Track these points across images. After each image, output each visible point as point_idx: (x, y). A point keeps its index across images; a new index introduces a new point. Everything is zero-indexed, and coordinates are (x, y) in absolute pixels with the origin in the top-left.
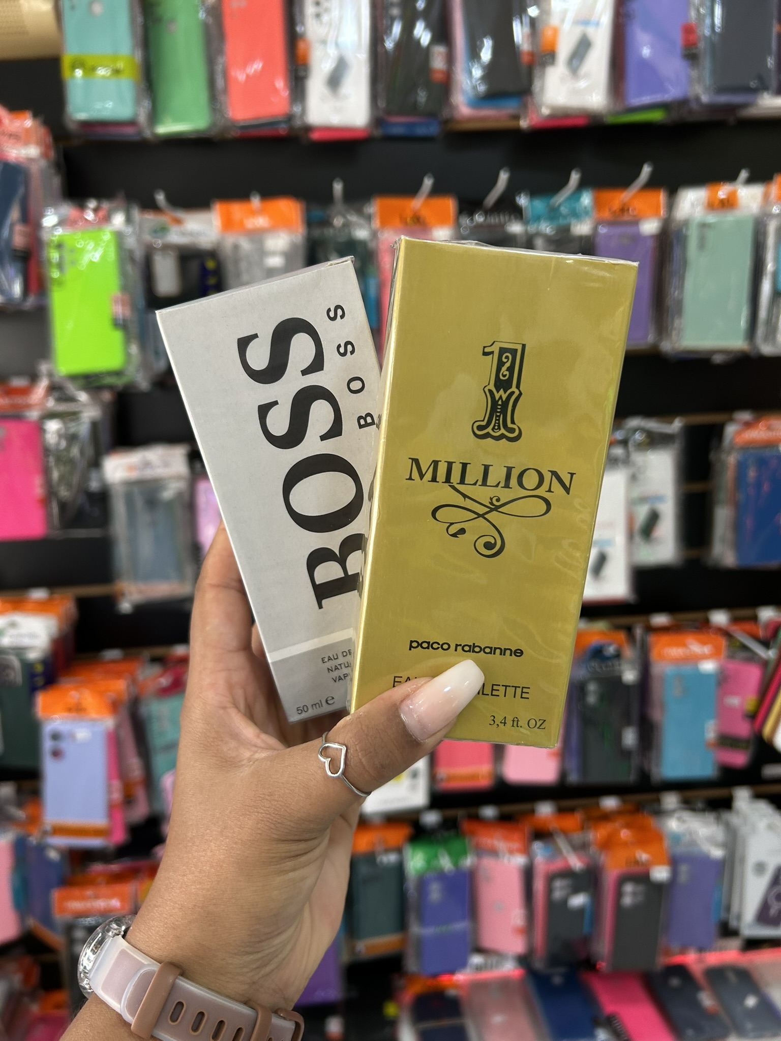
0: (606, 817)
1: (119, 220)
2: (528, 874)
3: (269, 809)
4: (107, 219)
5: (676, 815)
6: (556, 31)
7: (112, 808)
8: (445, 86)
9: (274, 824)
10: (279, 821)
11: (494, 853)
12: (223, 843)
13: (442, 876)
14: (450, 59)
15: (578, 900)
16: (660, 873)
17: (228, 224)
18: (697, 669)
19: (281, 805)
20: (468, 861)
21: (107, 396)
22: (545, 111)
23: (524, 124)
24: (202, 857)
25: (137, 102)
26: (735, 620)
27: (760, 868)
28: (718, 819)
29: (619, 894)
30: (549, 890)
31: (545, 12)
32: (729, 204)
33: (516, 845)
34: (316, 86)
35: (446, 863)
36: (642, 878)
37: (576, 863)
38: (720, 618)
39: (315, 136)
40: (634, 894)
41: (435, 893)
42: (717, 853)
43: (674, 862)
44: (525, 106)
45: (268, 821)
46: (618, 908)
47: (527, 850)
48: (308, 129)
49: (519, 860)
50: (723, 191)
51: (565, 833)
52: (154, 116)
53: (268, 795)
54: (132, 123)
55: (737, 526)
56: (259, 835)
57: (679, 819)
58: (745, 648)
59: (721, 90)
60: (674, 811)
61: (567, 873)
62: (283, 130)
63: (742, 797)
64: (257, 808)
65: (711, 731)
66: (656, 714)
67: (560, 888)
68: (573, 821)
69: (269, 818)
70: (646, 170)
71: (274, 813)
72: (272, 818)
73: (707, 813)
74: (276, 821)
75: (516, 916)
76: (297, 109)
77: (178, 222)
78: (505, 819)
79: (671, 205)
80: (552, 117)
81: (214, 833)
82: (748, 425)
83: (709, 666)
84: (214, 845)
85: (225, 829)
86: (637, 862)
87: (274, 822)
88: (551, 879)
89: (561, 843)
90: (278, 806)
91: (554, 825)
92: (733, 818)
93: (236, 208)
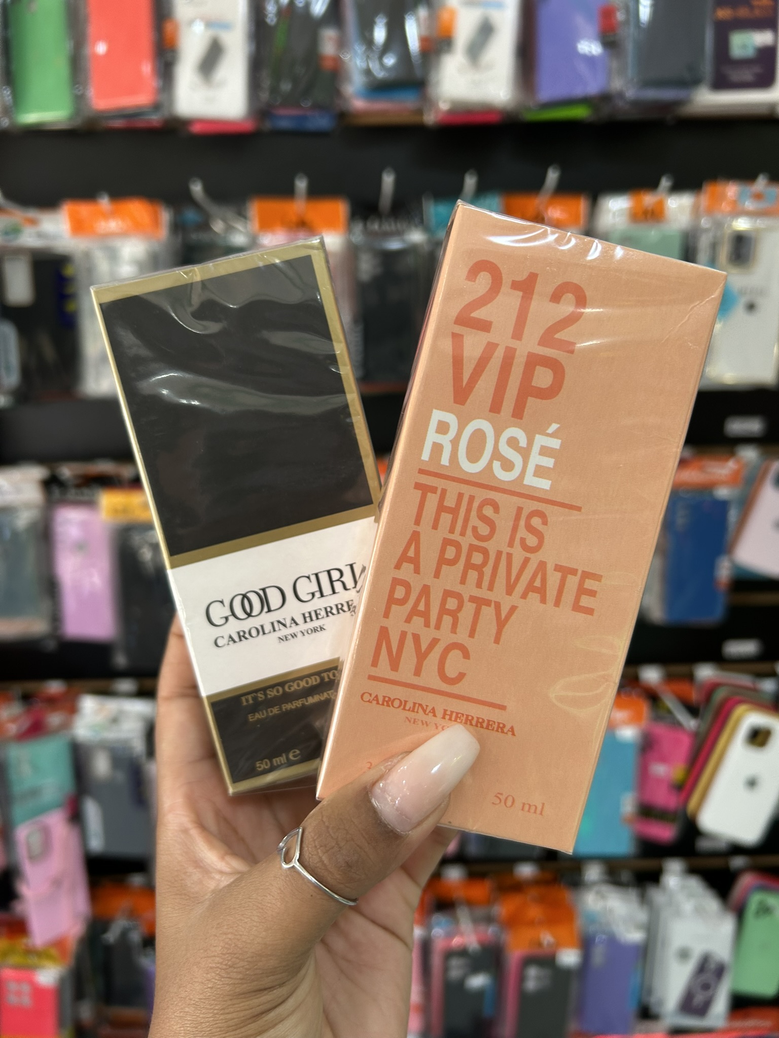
0: (518, 887)
2: (425, 948)
5: (596, 888)
6: (453, 14)
8: (334, 74)
14: (342, 42)
15: (478, 981)
16: (569, 957)
17: (78, 227)
18: (614, 737)
22: (444, 106)
23: (428, 119)
26: (670, 678)
27: (684, 954)
29: (522, 978)
30: (446, 969)
32: (655, 214)
36: (547, 961)
37: (473, 941)
38: (652, 675)
39: (195, 129)
40: (538, 978)
42: (635, 936)
43: (586, 945)
46: (521, 994)
47: (426, 923)
50: (648, 199)
51: (470, 904)
52: (14, 106)
57: (598, 893)
59: (647, 83)
60: (594, 884)
61: (463, 953)
63: (673, 870)
65: (628, 805)
67: (457, 967)
68: (480, 890)
70: (553, 174)
73: (630, 888)
76: (164, 98)
77: (33, 222)
79: (591, 214)
80: (451, 112)
83: (627, 733)
86: (540, 944)
88: (447, 957)
91: (459, 894)
92: (657, 896)
93: (84, 209)
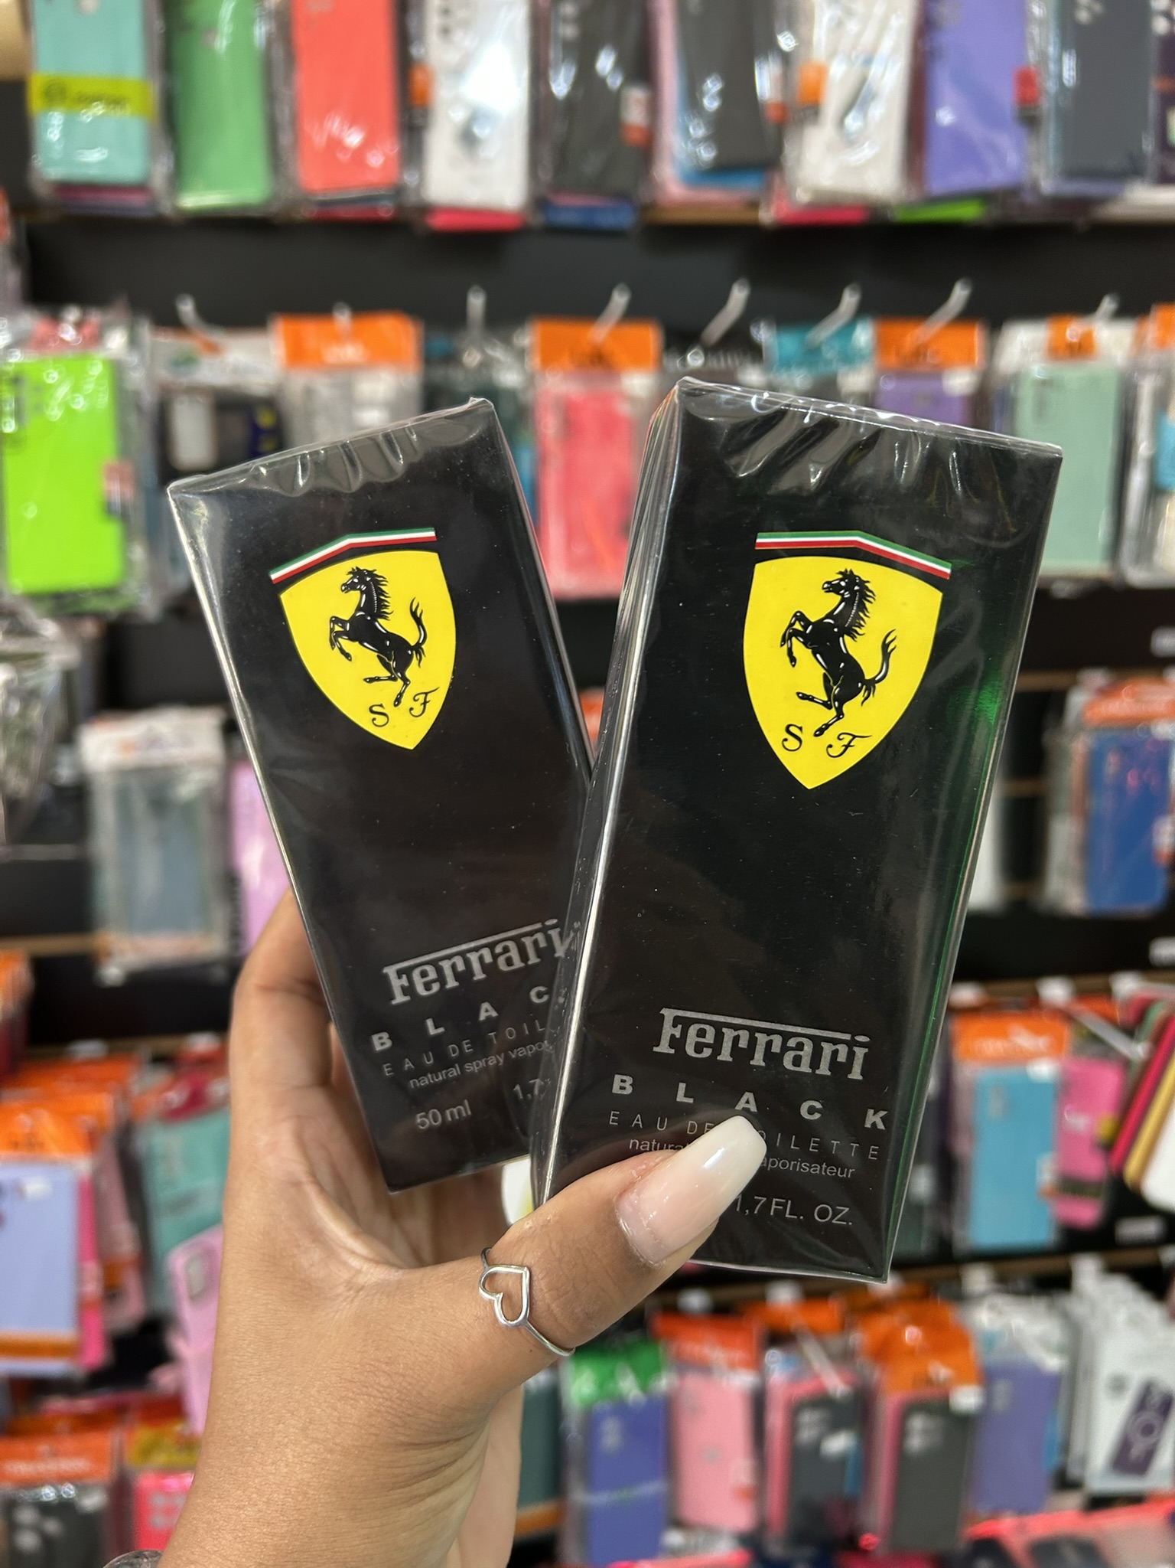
0: (879, 1307)
1: (117, 341)
2: (759, 1402)
3: (389, 1390)
4: (96, 339)
5: (987, 1302)
6: (822, 72)
7: (83, 1308)
8: (646, 150)
9: (400, 1418)
10: (410, 1412)
11: (704, 1368)
12: (307, 1450)
13: (621, 1408)
14: (654, 108)
15: (839, 1444)
16: (967, 1399)
17: (297, 355)
18: (1026, 1075)
19: (410, 1384)
20: (664, 1382)
21: (90, 629)
22: (802, 196)
23: (767, 215)
24: (271, 1477)
25: (152, 154)
26: (1081, 995)
27: (1118, 1385)
28: (1051, 1307)
29: (902, 1432)
30: (793, 1427)
31: (805, 43)
32: (1081, 350)
33: (739, 1355)
34: (440, 143)
35: (628, 1386)
36: (939, 1407)
37: (836, 1384)
38: (1056, 991)
39: (438, 222)
40: (925, 1432)
41: (611, 1436)
42: (1053, 1363)
43: (987, 1378)
44: (769, 187)
45: (389, 1413)
46: (901, 1456)
47: (756, 1364)
48: (427, 209)
49: (743, 1380)
50: (1073, 329)
51: (818, 1334)
52: (178, 179)
53: (387, 1363)
54: (140, 188)
55: (1087, 850)
56: (373, 1438)
57: (992, 1308)
58: (1095, 1039)
59: (1071, 173)
60: (982, 1296)
61: (822, 1401)
62: (385, 210)
63: (1087, 1270)
64: (367, 1387)
65: (1046, 1173)
66: (962, 1146)
67: (810, 1424)
68: (829, 1313)
69: (391, 1408)
70: (960, 294)
71: (397, 1398)
72: (395, 1406)
73: (1033, 1299)
74: (403, 1413)
75: (740, 1469)
76: (410, 179)
77: (213, 349)
78: (721, 1312)
79: (991, 351)
80: (812, 206)
81: (291, 1430)
82: (1105, 693)
83: (1044, 1070)
84: (292, 1452)
85: (310, 1423)
86: (929, 1382)
87: (400, 1414)
88: (795, 1410)
89: (812, 1351)
90: (404, 1384)
91: (798, 1321)
92: (1074, 1305)
93: (310, 329)
